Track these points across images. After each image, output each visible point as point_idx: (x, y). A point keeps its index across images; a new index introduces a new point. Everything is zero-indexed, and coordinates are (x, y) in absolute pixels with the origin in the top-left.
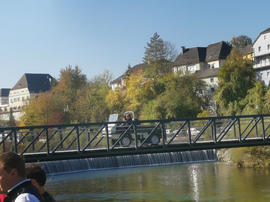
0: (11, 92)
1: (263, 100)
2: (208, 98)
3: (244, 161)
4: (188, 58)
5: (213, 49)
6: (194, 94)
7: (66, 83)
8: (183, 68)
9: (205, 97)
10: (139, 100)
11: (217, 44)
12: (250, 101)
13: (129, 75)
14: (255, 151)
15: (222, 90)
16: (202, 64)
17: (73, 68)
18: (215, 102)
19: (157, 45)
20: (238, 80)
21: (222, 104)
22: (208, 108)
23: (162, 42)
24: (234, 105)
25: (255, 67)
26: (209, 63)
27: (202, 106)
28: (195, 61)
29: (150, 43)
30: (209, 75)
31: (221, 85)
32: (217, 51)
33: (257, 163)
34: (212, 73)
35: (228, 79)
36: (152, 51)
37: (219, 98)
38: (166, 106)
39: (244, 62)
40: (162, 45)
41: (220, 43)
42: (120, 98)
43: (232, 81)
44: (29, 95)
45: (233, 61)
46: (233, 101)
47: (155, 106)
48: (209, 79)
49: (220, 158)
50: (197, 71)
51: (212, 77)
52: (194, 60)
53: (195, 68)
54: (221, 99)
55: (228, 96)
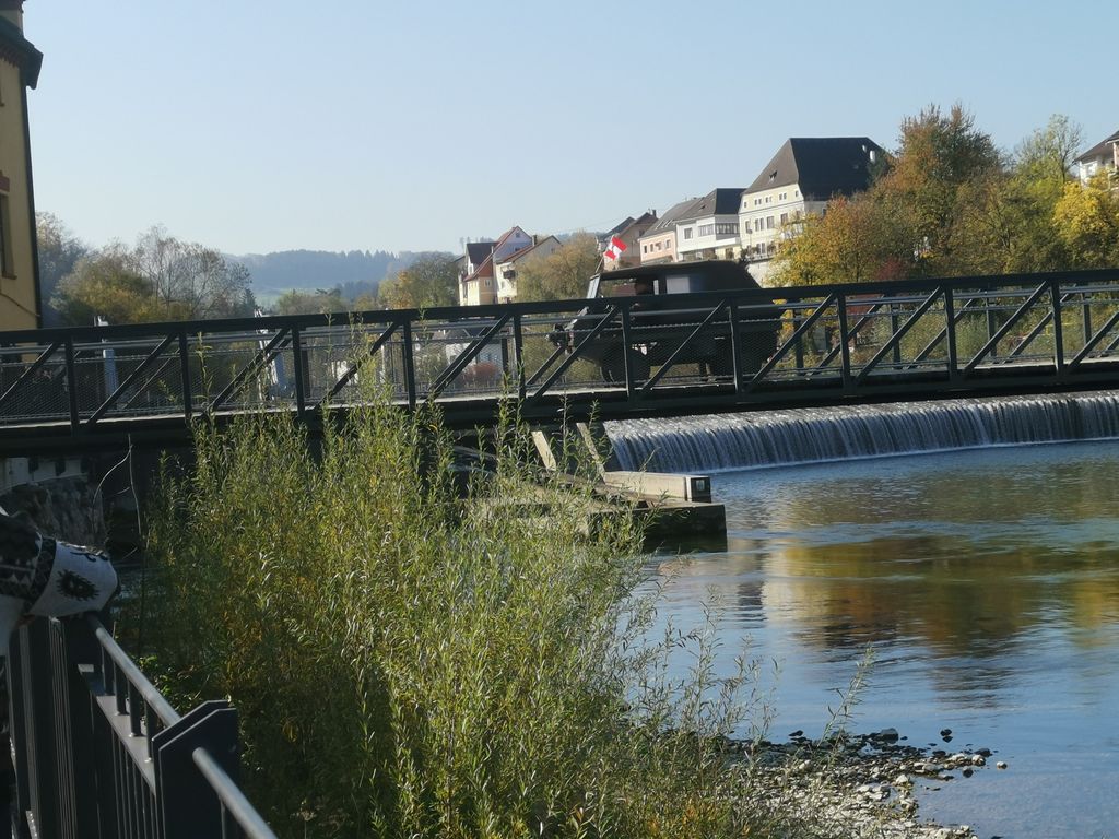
0: (746, 199)
7: (921, 164)
17: (946, 114)
44: (802, 207)
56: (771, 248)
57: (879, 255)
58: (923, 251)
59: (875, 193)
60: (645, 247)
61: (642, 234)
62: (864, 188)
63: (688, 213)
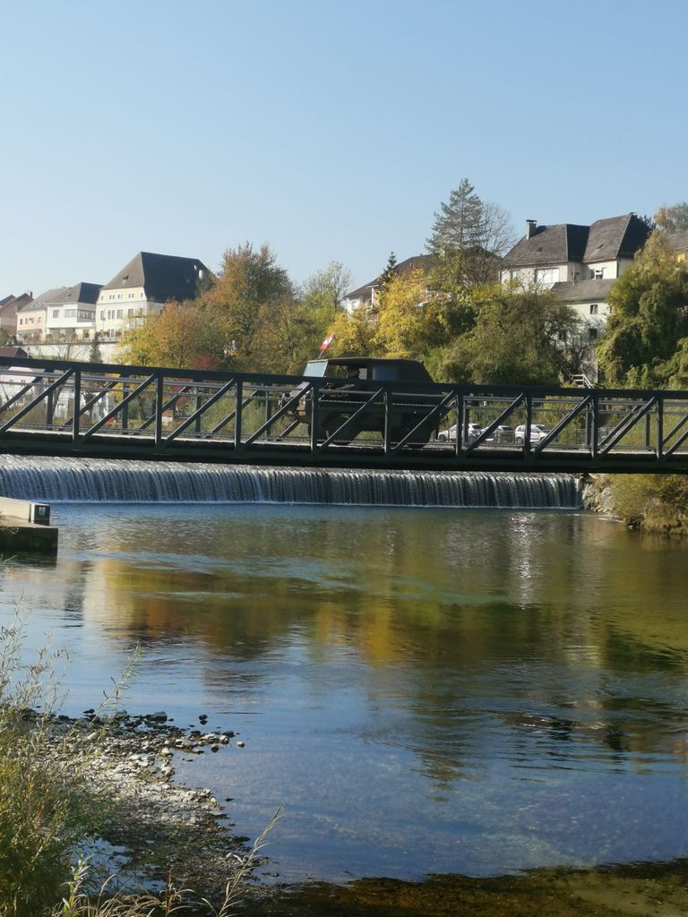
0: (103, 293)
2: (579, 354)
3: (645, 515)
4: (540, 250)
5: (605, 231)
6: (546, 340)
7: (235, 285)
8: (526, 275)
9: (573, 351)
10: (407, 345)
11: (617, 220)
12: (681, 367)
13: (388, 280)
14: (673, 491)
15: (615, 336)
16: (575, 267)
17: (257, 251)
18: (596, 363)
19: (466, 210)
20: (658, 313)
21: (610, 370)
22: (576, 378)
23: (478, 203)
24: (640, 374)
26: (591, 267)
27: (562, 371)
28: (559, 259)
29: (448, 203)
30: (587, 296)
31: (614, 323)
32: (615, 236)
33: (676, 523)
34: (597, 291)
35: (632, 308)
36: (453, 225)
37: (606, 354)
38: (471, 365)
39: (677, 269)
40: (479, 212)
41: (624, 217)
42: (362, 335)
43: (642, 315)
44: (145, 306)
45: (651, 263)
46: (638, 364)
47: (446, 362)
48: (588, 306)
49: (590, 505)
50: (558, 285)
51: (593, 301)
52: (556, 256)
53: (555, 276)
54: (609, 358)
55: (629, 350)
56: (119, 334)
57: (198, 350)
58: (231, 351)
59: (199, 302)
60: (21, 320)
61: (20, 309)
62: (192, 297)
63: (59, 298)
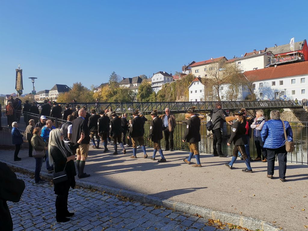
0: (50, 91)
1: (156, 99)
2: (134, 97)
4: (125, 82)
7: (76, 89)
10: (107, 97)
11: (136, 77)
13: (103, 87)
16: (131, 84)
17: (79, 83)
18: (137, 98)
19: (114, 76)
20: (146, 91)
21: (140, 99)
22: (134, 101)
23: (116, 75)
24: (144, 100)
25: (152, 86)
26: (133, 84)
27: (131, 100)
28: (128, 83)
29: (111, 75)
31: (140, 93)
32: (136, 80)
34: (136, 88)
35: (142, 90)
36: (112, 78)
37: (139, 97)
38: (118, 99)
39: (148, 84)
42: (99, 95)
43: (144, 91)
44: (58, 93)
46: (144, 98)
47: (114, 99)
51: (135, 89)
53: (128, 86)
55: (142, 97)
60: (35, 97)
62: (68, 91)
63: (41, 93)
